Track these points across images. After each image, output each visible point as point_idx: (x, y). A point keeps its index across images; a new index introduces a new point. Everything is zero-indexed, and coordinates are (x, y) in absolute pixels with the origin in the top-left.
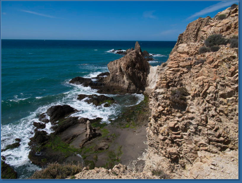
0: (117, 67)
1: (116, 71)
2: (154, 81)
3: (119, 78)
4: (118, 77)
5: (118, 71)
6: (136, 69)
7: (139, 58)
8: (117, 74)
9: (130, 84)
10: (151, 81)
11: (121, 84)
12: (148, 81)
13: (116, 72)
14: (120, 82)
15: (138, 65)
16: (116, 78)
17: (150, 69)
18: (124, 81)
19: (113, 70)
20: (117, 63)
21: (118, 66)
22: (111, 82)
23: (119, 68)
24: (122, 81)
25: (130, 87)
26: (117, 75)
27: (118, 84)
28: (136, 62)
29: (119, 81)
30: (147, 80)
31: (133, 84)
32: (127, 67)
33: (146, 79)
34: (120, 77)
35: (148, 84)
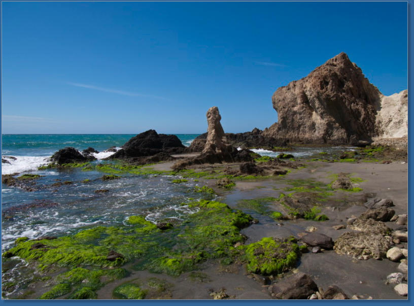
0: (294, 95)
1: (292, 103)
2: (397, 121)
3: (301, 119)
4: (298, 117)
5: (299, 101)
6: (344, 91)
7: (351, 70)
8: (295, 109)
9: (330, 126)
10: (390, 121)
11: (304, 132)
12: (380, 122)
13: (293, 106)
14: (301, 129)
15: (349, 84)
16: (293, 120)
17: (381, 101)
18: (313, 124)
19: (286, 102)
20: (295, 86)
21: (297, 91)
22: (280, 132)
23: (300, 96)
24: (308, 124)
25: (332, 133)
26: (295, 113)
27: (298, 134)
28: (345, 78)
29: (300, 126)
30: (377, 120)
31: (337, 124)
32: (321, 82)
33: (375, 118)
34: (302, 115)
35: (380, 129)
